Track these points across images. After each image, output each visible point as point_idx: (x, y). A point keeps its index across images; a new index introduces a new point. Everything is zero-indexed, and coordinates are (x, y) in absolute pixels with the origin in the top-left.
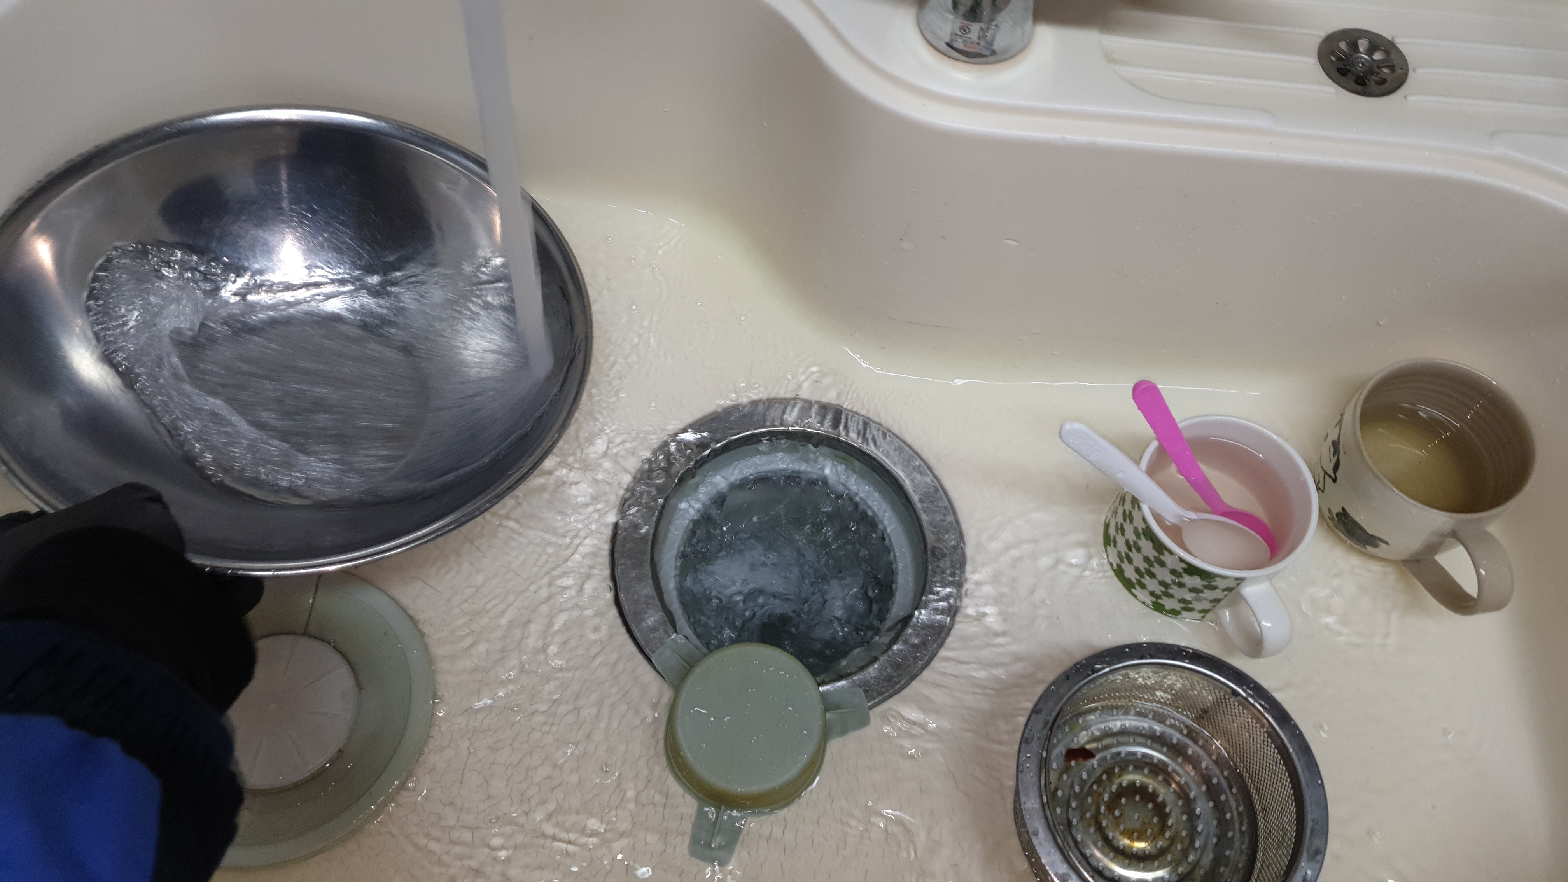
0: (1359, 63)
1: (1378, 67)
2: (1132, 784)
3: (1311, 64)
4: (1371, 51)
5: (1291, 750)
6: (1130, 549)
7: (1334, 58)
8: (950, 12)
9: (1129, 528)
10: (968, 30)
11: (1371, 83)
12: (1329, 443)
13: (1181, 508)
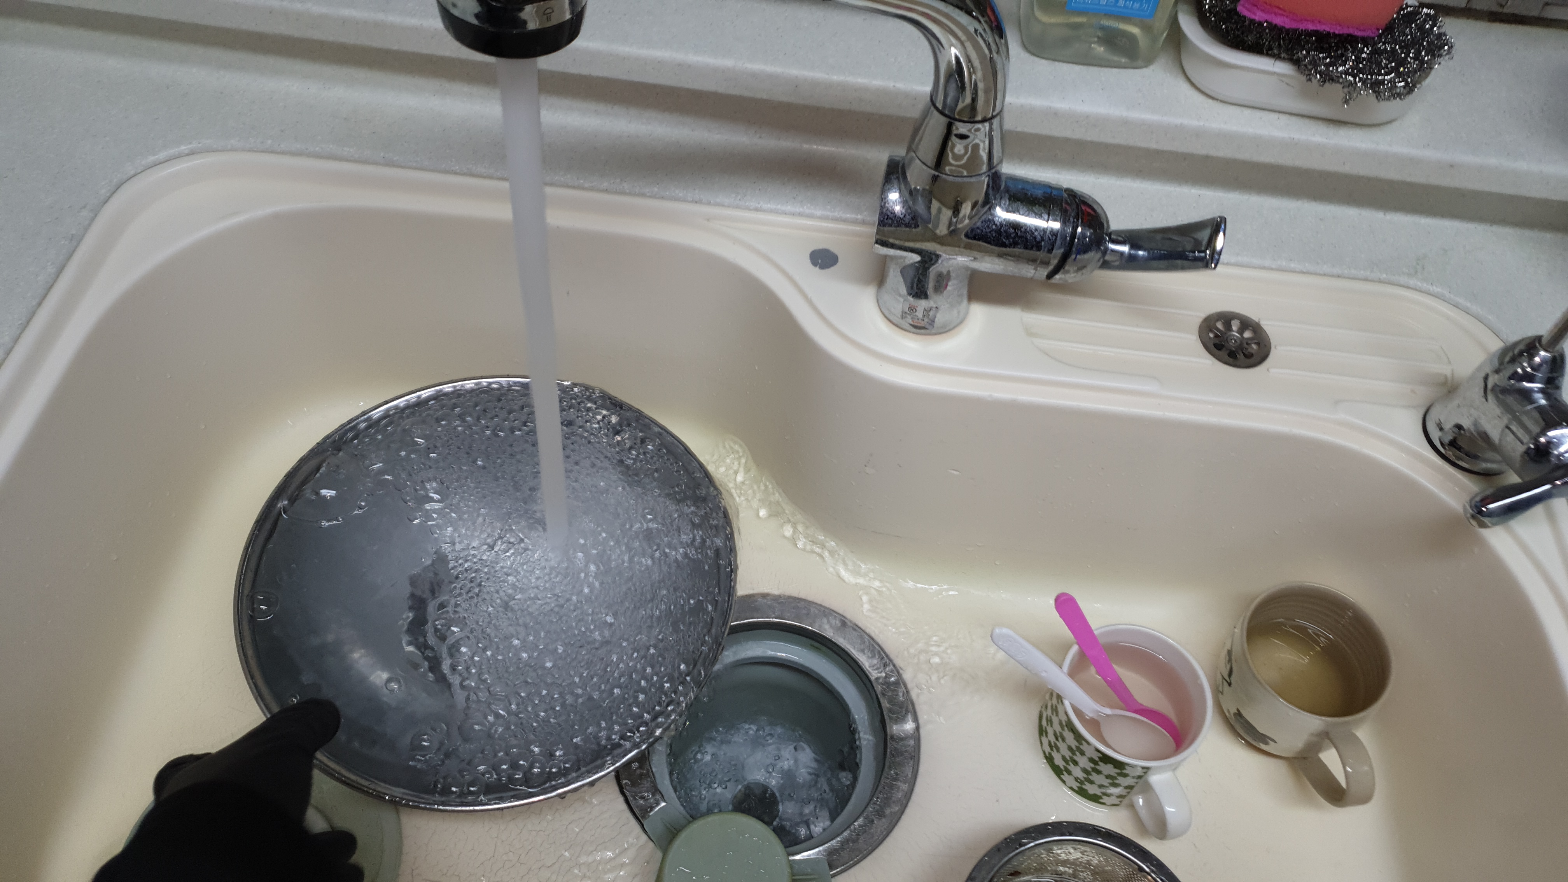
0: (1232, 340)
1: (1247, 344)
3: (1193, 340)
4: (1241, 331)
6: (1057, 739)
7: (1211, 335)
8: (900, 296)
9: (1055, 720)
10: (914, 310)
11: (1241, 356)
12: (1225, 651)
13: (1099, 705)
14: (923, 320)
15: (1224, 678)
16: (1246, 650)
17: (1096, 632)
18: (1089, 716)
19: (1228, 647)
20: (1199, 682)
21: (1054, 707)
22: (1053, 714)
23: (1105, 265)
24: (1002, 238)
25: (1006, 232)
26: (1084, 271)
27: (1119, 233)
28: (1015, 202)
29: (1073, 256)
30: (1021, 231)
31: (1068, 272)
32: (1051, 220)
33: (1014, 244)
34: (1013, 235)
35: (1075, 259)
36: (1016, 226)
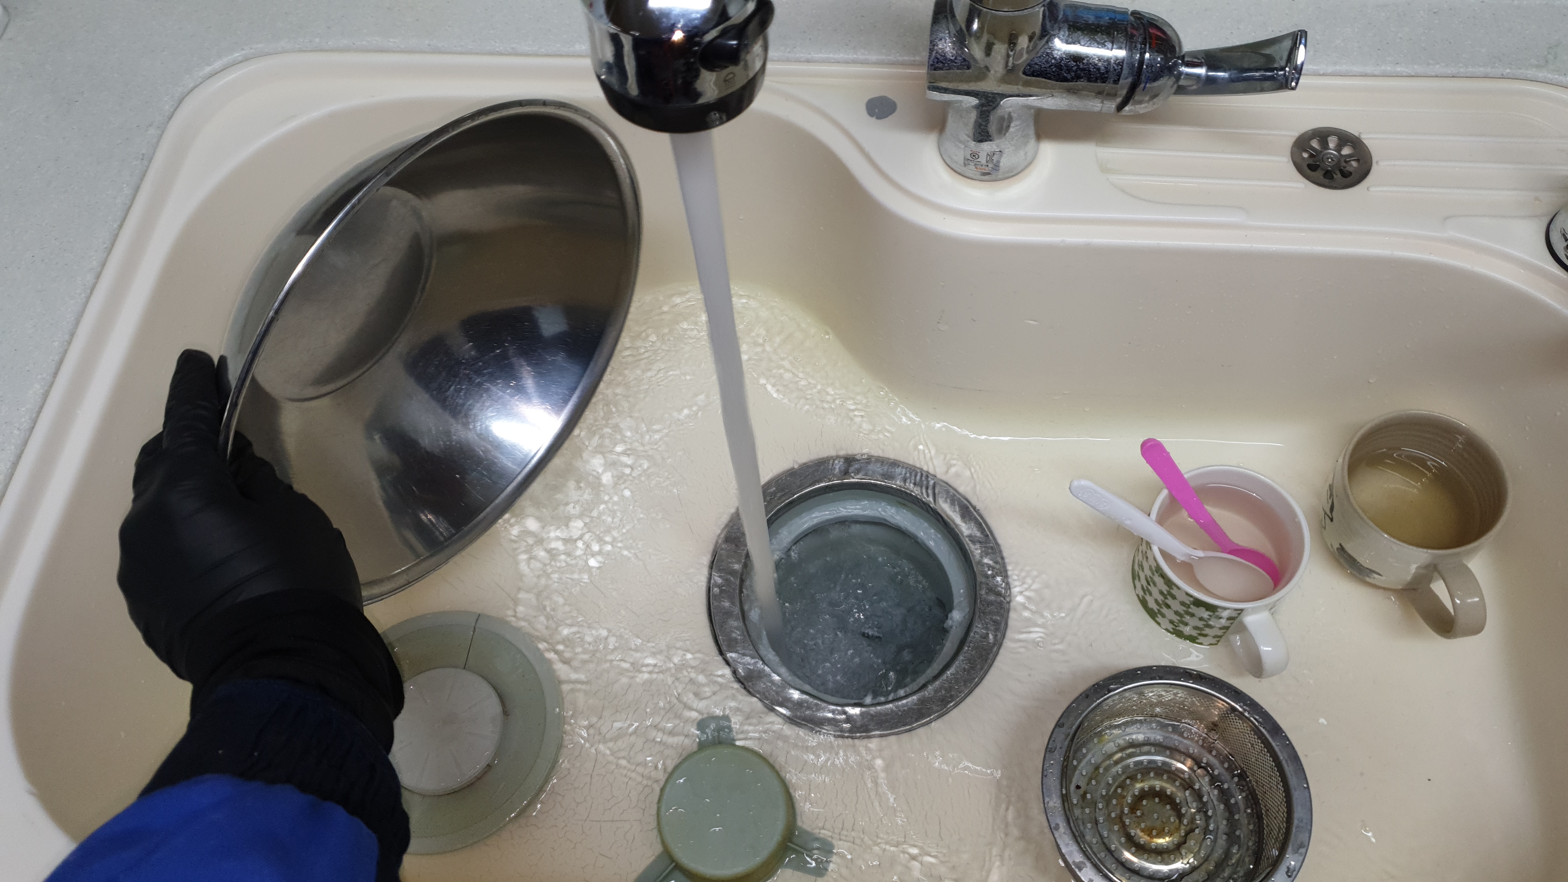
0: (1328, 159)
1: (1346, 162)
2: (1152, 788)
3: (1284, 163)
4: (1339, 148)
5: (1281, 758)
6: (1149, 584)
7: (1305, 155)
8: (960, 142)
9: (1145, 565)
10: (977, 156)
11: (1338, 176)
12: (1327, 487)
13: (1191, 549)
14: (988, 166)
15: (1326, 514)
16: (1348, 485)
17: (1186, 476)
18: (1179, 560)
19: (1330, 482)
20: (1296, 520)
21: (1144, 553)
22: (1143, 559)
23: (1181, 90)
24: (1063, 72)
25: (1066, 65)
26: (1155, 100)
27: (1194, 54)
28: (1076, 32)
29: (1142, 85)
30: (1083, 64)
31: (1140, 102)
32: (1117, 48)
33: (1077, 78)
34: (1074, 68)
35: (1145, 87)
36: (1077, 58)
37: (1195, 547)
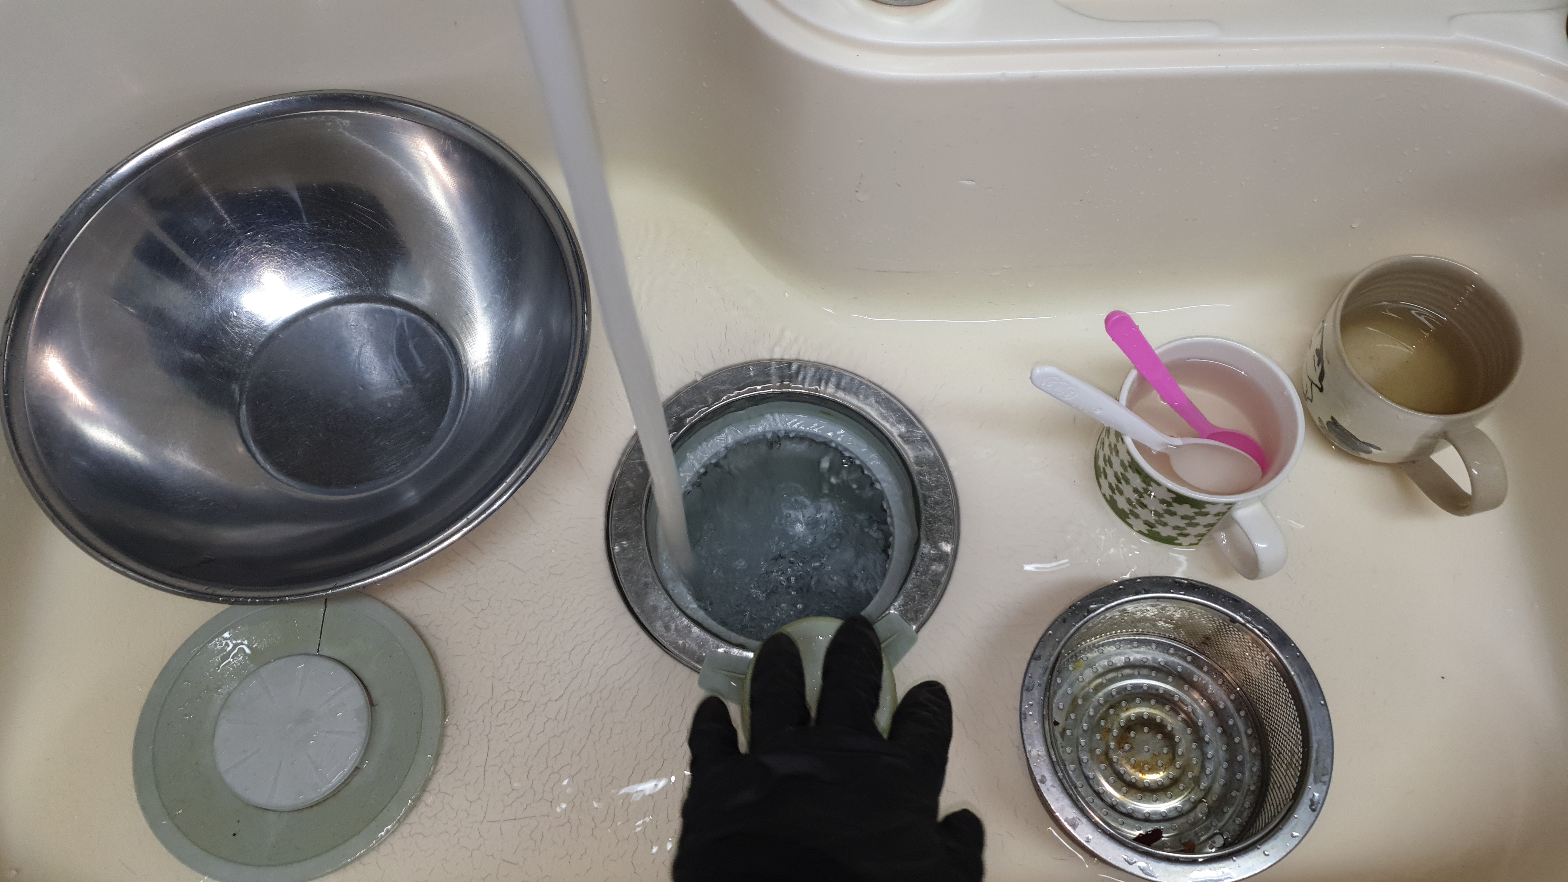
5: (1293, 673)
6: (1119, 481)
9: (1115, 461)
12: (1313, 351)
13: (1166, 436)
15: (1312, 383)
16: (1342, 347)
17: (1157, 352)
18: (1155, 451)
19: (1316, 345)
20: (1285, 393)
21: (1113, 446)
22: (1111, 453)
37: (1172, 435)
